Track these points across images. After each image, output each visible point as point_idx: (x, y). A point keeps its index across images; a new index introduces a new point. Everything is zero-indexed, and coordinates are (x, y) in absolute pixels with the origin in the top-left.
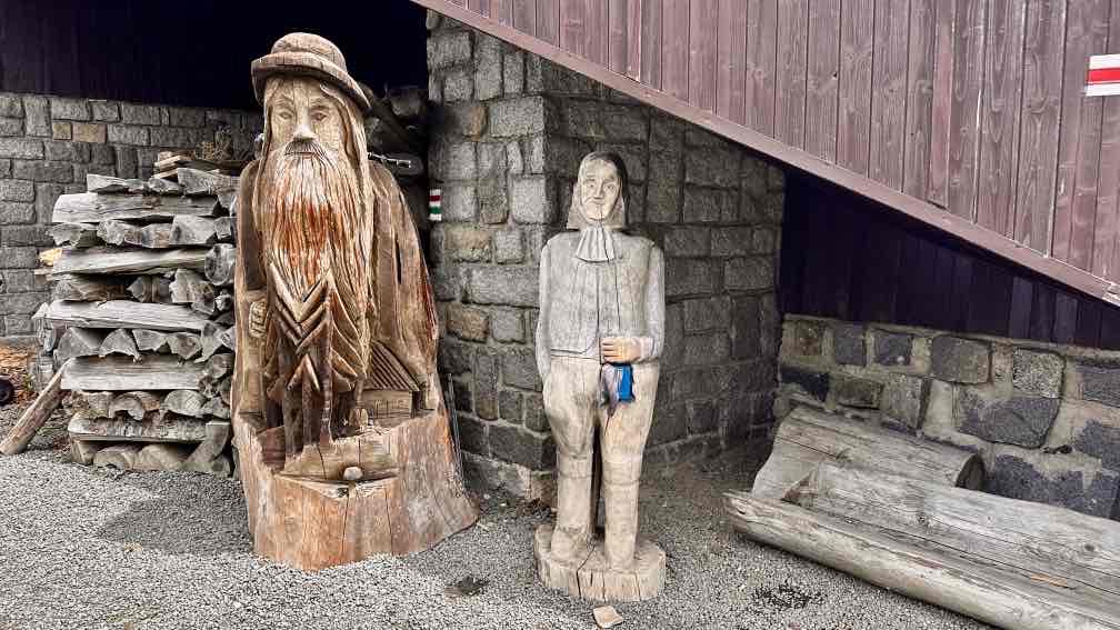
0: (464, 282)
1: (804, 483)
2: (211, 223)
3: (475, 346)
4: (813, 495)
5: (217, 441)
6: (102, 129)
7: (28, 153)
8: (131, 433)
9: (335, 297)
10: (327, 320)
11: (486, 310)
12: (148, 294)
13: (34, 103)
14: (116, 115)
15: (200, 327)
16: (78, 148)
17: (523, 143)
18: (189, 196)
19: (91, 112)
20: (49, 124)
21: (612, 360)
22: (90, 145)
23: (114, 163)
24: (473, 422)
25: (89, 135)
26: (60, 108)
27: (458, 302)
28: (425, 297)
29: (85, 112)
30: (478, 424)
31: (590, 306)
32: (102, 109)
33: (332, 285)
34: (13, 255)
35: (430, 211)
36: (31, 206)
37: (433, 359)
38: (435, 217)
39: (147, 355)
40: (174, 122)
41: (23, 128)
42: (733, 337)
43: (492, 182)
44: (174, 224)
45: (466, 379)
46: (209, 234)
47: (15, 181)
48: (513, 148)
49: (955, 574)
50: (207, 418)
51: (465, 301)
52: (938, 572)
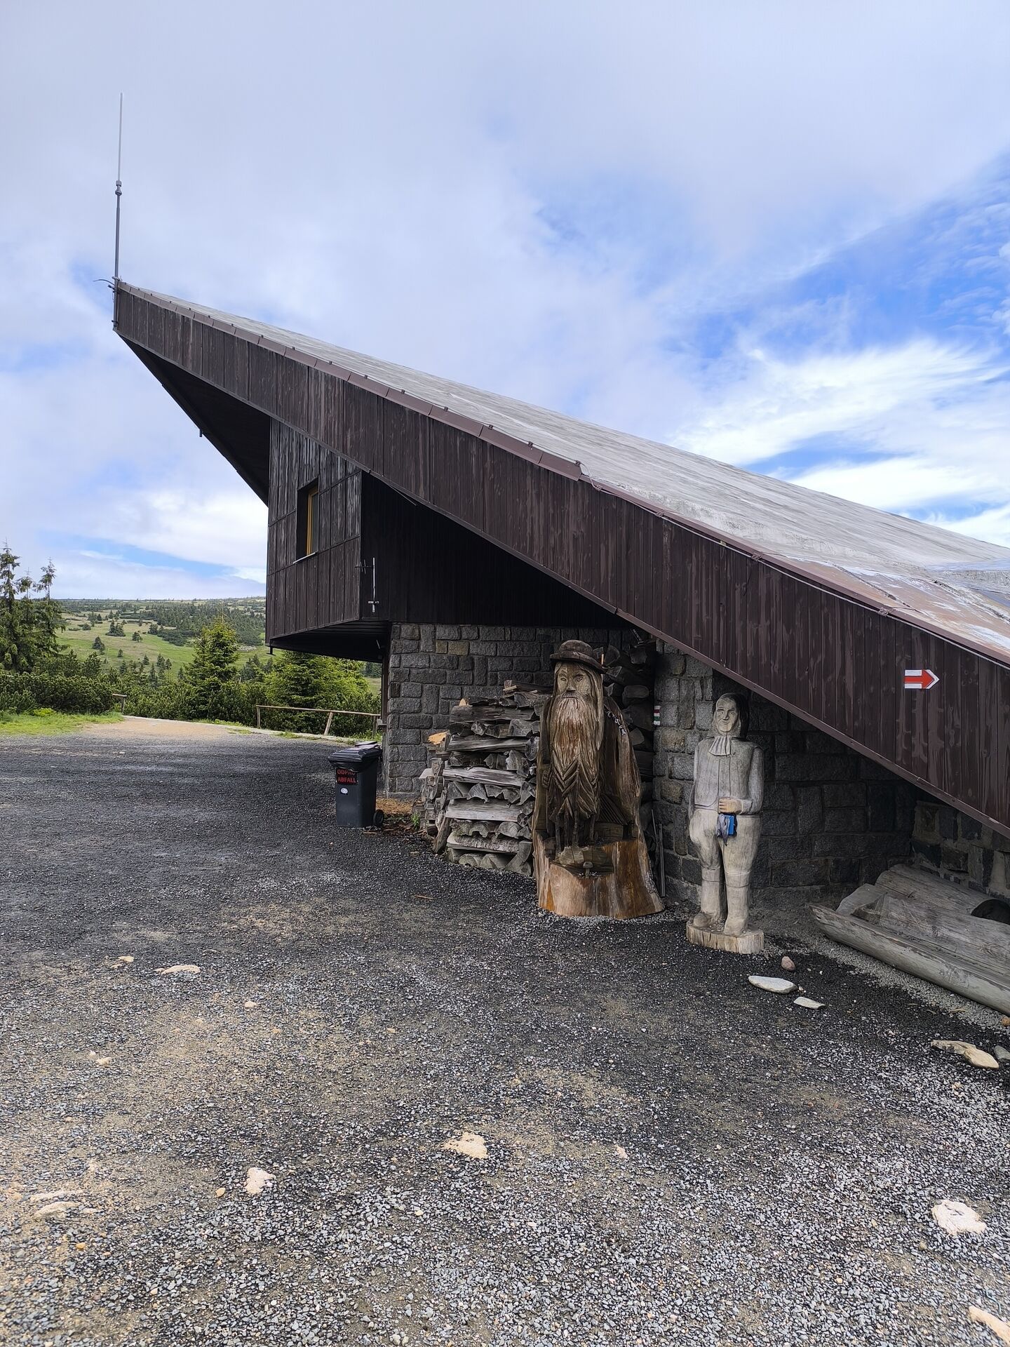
0: (670, 764)
1: (871, 907)
2: (530, 724)
3: (676, 806)
4: (879, 917)
5: (525, 853)
6: (467, 644)
7: (420, 664)
8: (478, 845)
9: (581, 769)
10: (577, 780)
11: (682, 783)
12: (495, 764)
13: (426, 629)
14: (476, 634)
15: (520, 785)
16: (451, 659)
17: (702, 681)
18: (519, 708)
19: (460, 634)
20: (434, 643)
21: (723, 811)
22: (458, 657)
23: (473, 669)
24: (673, 855)
25: (457, 650)
26: (442, 631)
27: (667, 777)
28: (632, 772)
29: (457, 634)
30: (676, 858)
31: (715, 780)
32: (467, 631)
33: (580, 762)
34: (405, 735)
35: (653, 719)
36: (419, 700)
37: (636, 808)
38: (657, 723)
39: (491, 799)
40: (514, 637)
41: (419, 647)
42: (869, 814)
43: (686, 704)
44: (511, 724)
45: (670, 828)
46: (529, 730)
47: (410, 683)
48: (697, 684)
49: (914, 950)
50: (521, 838)
51: (671, 778)
52: (907, 949)
